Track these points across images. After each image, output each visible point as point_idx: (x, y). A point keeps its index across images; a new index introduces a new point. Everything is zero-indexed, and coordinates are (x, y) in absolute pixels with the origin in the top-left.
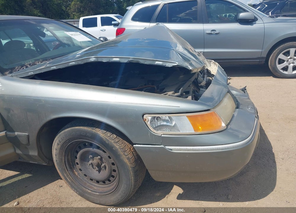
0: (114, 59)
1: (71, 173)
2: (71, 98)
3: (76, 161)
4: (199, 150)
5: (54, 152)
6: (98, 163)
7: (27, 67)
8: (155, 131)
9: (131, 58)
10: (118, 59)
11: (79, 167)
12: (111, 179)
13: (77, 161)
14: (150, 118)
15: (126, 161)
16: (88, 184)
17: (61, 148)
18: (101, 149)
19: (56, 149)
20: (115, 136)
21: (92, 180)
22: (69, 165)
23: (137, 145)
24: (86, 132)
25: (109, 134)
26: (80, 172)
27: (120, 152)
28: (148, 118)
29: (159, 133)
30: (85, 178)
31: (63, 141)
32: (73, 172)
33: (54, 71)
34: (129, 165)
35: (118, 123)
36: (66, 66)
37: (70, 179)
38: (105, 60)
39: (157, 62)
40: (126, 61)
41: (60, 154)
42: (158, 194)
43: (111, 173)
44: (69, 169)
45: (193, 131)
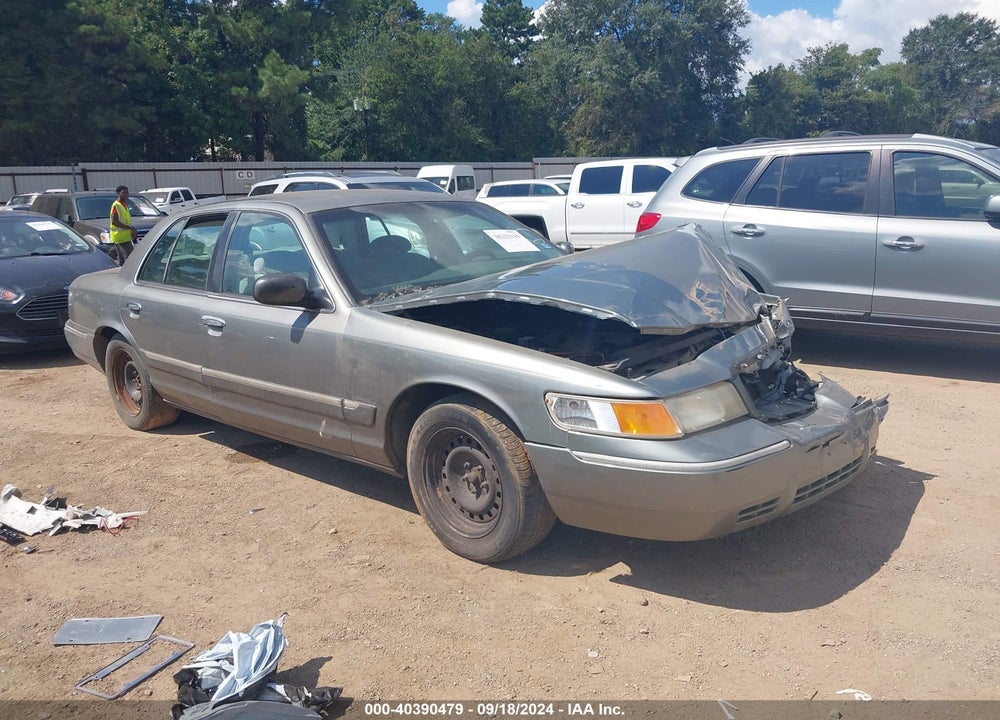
0: (522, 298)
1: (430, 491)
2: (449, 353)
3: (443, 471)
4: (624, 464)
5: (411, 446)
6: (477, 478)
7: (397, 295)
8: (559, 423)
9: (547, 298)
10: (527, 298)
11: (446, 482)
12: (494, 511)
13: (445, 470)
14: (555, 400)
15: (515, 473)
16: (455, 518)
17: (422, 440)
18: (484, 452)
19: (414, 442)
20: (504, 426)
21: (462, 510)
22: (430, 474)
23: (530, 444)
24: (462, 414)
25: (495, 421)
26: (446, 493)
27: (507, 456)
28: (552, 398)
29: (565, 426)
30: (453, 507)
31: (426, 428)
32: (435, 490)
33: (434, 306)
34: (519, 481)
35: (508, 402)
36: (452, 301)
37: (427, 502)
38: (508, 299)
39: (584, 309)
40: (538, 302)
41: (418, 450)
42: (576, 567)
43: (493, 499)
44: (428, 483)
45: (617, 431)
